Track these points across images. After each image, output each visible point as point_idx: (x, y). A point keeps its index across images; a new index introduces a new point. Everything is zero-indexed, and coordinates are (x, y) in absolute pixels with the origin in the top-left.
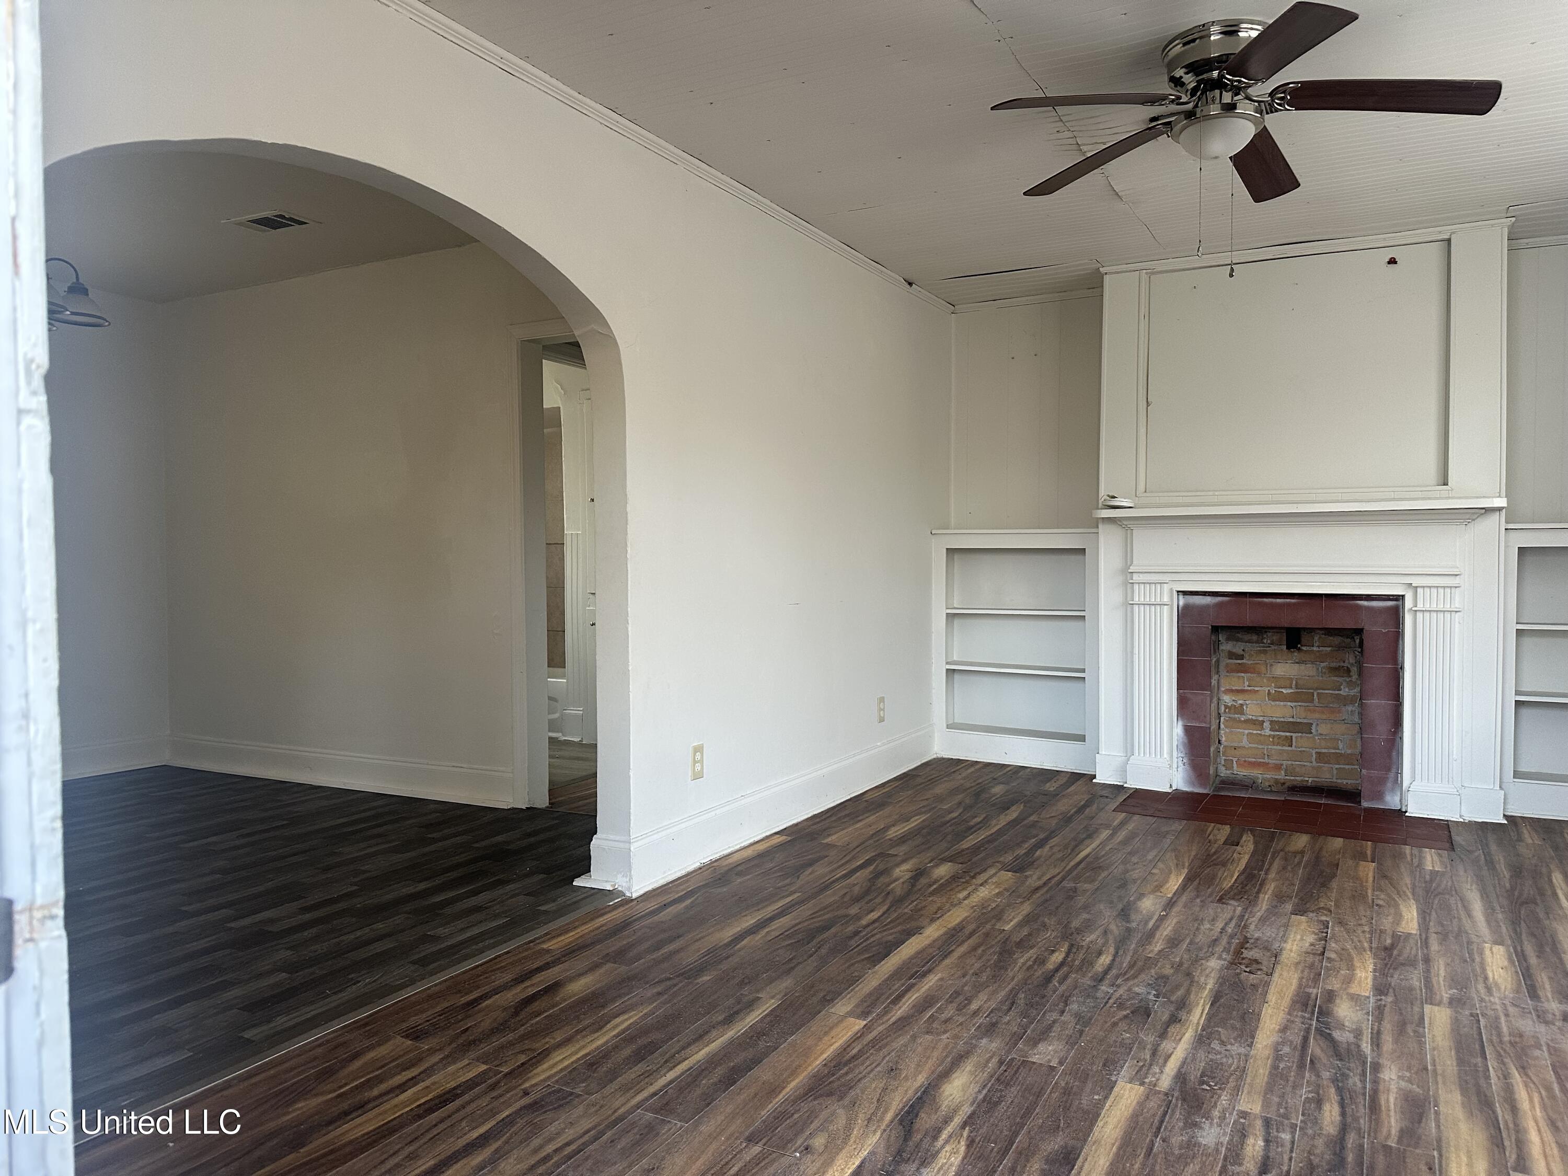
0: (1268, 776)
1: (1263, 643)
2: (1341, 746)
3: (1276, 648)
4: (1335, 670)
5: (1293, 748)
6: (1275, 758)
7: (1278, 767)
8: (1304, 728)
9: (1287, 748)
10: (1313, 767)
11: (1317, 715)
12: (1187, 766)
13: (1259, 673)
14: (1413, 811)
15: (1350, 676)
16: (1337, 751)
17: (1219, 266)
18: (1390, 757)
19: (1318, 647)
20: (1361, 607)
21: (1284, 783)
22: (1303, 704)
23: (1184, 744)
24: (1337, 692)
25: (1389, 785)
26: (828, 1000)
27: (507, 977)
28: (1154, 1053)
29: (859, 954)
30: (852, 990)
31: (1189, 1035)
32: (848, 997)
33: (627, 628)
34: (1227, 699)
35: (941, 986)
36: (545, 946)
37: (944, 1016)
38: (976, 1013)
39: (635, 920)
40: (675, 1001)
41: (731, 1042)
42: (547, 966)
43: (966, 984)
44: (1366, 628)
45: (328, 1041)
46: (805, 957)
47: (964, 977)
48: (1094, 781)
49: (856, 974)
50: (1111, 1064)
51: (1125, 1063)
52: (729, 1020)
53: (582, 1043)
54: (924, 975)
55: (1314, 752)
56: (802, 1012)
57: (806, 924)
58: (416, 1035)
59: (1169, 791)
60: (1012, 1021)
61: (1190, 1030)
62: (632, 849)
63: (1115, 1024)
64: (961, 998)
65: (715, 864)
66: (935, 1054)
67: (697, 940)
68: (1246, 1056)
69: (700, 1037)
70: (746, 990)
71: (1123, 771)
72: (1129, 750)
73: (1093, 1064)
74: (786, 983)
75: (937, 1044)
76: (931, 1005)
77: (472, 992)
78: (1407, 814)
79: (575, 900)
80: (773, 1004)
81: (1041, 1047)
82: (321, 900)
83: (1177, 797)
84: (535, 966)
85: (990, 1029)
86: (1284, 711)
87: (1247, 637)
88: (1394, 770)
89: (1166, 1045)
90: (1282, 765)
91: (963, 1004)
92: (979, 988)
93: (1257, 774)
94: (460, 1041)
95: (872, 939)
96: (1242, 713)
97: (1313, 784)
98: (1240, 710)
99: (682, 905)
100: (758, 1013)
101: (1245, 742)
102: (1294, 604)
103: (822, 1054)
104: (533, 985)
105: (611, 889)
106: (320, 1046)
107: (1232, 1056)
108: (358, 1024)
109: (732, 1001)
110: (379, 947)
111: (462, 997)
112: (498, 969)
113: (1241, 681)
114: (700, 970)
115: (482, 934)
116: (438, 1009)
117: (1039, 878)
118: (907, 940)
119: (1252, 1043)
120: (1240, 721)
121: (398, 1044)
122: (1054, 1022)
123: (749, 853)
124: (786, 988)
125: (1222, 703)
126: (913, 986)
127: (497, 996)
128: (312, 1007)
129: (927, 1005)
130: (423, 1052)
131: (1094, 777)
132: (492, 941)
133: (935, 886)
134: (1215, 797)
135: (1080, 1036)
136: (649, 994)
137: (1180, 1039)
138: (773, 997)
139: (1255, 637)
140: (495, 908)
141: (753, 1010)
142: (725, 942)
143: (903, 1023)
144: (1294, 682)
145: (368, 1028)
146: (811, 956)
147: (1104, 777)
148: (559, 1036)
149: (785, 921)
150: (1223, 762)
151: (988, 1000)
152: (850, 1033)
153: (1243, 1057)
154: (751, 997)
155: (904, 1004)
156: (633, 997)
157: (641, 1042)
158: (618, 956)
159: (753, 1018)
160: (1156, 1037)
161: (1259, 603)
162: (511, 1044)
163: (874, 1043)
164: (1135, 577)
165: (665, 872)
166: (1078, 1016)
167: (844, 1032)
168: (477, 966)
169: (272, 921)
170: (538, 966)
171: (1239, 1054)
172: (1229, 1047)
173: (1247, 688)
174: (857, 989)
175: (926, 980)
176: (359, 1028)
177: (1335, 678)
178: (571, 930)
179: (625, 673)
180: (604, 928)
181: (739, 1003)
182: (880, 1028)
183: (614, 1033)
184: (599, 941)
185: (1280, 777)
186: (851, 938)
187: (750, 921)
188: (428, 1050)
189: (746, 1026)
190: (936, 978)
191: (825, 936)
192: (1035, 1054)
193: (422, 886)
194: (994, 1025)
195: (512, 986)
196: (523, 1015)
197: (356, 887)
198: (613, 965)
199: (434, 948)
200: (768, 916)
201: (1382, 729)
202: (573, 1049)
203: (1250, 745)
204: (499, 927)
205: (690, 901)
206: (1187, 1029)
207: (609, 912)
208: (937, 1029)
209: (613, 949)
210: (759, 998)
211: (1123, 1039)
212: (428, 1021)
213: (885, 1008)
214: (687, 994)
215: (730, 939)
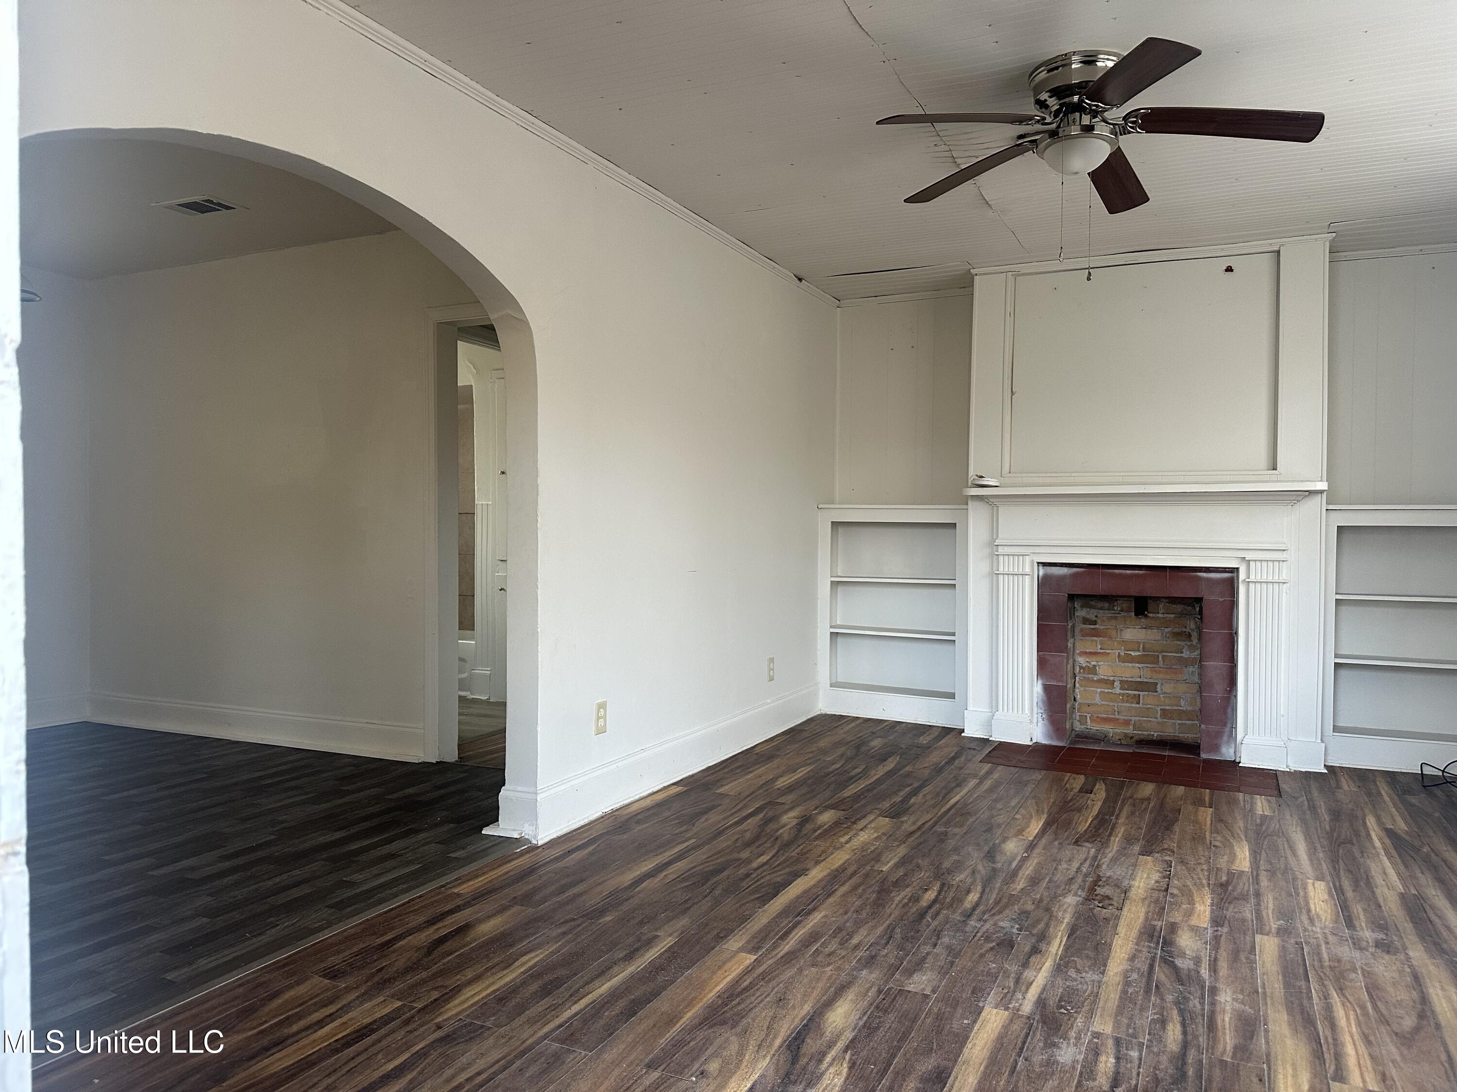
0: (1118, 731)
1: (1114, 610)
2: (1182, 703)
3: (1125, 614)
4: (1178, 635)
5: (1141, 705)
6: (1125, 714)
7: (1127, 723)
8: (1150, 687)
9: (1134, 705)
10: (1158, 723)
11: (1161, 676)
12: (1046, 722)
13: (1110, 638)
14: (1246, 761)
15: (1191, 641)
16: (1180, 708)
17: (1077, 270)
18: (1225, 713)
19: (1163, 613)
20: (1200, 578)
21: (1132, 738)
22: (1149, 665)
23: (1043, 702)
24: (1179, 655)
25: (1225, 738)
26: (721, 937)
27: (422, 919)
28: (1017, 981)
29: (751, 893)
30: (743, 928)
31: (1048, 964)
32: (740, 934)
33: (537, 593)
34: (1082, 660)
35: (826, 922)
36: (456, 890)
37: (827, 950)
38: (856, 947)
39: (542, 865)
40: (579, 940)
41: (632, 977)
42: (458, 909)
43: (847, 921)
44: (1205, 597)
45: (248, 982)
46: (700, 898)
47: (846, 913)
48: (963, 734)
49: (747, 913)
50: (978, 992)
51: (991, 991)
52: (630, 957)
53: (491, 980)
54: (809, 913)
55: (1159, 709)
56: (698, 948)
57: (701, 867)
58: (333, 974)
59: (1030, 744)
60: (890, 954)
61: (1050, 960)
62: (538, 799)
63: (982, 956)
64: (844, 933)
65: (616, 813)
66: (820, 985)
67: (599, 884)
68: (1099, 982)
69: (603, 973)
70: (645, 929)
71: (989, 724)
72: (994, 706)
73: (963, 991)
74: (683, 922)
75: (821, 976)
76: (816, 941)
77: (386, 933)
78: (1240, 765)
79: (484, 847)
80: (671, 941)
81: (916, 977)
82: (240, 849)
83: (1037, 749)
84: (447, 909)
85: (870, 962)
86: (1133, 672)
87: (1100, 605)
88: (1229, 725)
89: (1028, 974)
90: (1131, 720)
91: (845, 939)
92: (859, 924)
93: (1107, 728)
94: (376, 979)
95: (762, 881)
96: (1095, 674)
97: (1159, 738)
98: (1093, 670)
99: (586, 852)
100: (656, 950)
101: (1098, 700)
102: (1141, 575)
103: (716, 986)
104: (445, 926)
105: (518, 837)
106: (240, 986)
107: (1087, 983)
108: (277, 965)
109: (632, 939)
110: (295, 893)
111: (377, 938)
112: (411, 912)
113: (1093, 644)
114: (602, 912)
115: (395, 880)
116: (355, 949)
117: (914, 823)
118: (796, 880)
119: (1104, 970)
120: (1093, 681)
121: (316, 983)
122: (928, 954)
123: (648, 802)
124: (683, 926)
125: (1077, 664)
126: (799, 923)
127: (411, 937)
128: (233, 949)
129: (813, 940)
130: (340, 990)
131: (963, 731)
132: (405, 886)
133: (819, 832)
134: (1069, 749)
135: (951, 967)
136: (554, 934)
137: (1041, 968)
138: (670, 935)
139: (1106, 605)
140: (408, 855)
141: (652, 947)
142: (626, 885)
143: (791, 957)
144: (1142, 646)
145: (286, 969)
146: (706, 896)
147: (971, 731)
148: (469, 974)
149: (681, 865)
150: (1078, 718)
151: (868, 935)
152: (741, 967)
153: (1096, 984)
154: (650, 935)
155: (792, 939)
156: (540, 936)
157: (547, 978)
158: (526, 899)
159: (652, 954)
160: (1019, 966)
161: (1110, 573)
162: (424, 982)
163: (763, 976)
164: (1001, 549)
165: (569, 821)
166: (949, 949)
167: (737, 966)
168: (392, 909)
169: (192, 869)
170: (449, 908)
171: (1093, 981)
172: (1084, 975)
173: (1099, 651)
174: (748, 926)
175: (811, 917)
176: (278, 968)
177: (1178, 642)
178: (480, 876)
179: (534, 634)
180: (512, 873)
181: (639, 941)
182: (770, 962)
183: (522, 970)
184: (508, 885)
185: (1129, 732)
186: (743, 879)
187: (648, 866)
188: (345, 988)
189: (645, 962)
190: (821, 915)
191: (718, 878)
192: (910, 984)
193: (338, 835)
194: (873, 957)
195: (424, 928)
196: (436, 954)
197: (273, 837)
198: (519, 907)
199: (349, 893)
200: (667, 860)
201: (1219, 687)
202: (484, 985)
203: (1103, 703)
204: (412, 873)
205: (592, 847)
206: (1047, 959)
207: (516, 858)
208: (822, 962)
209: (520, 893)
210: (657, 937)
211: (990, 969)
212: (345, 961)
213: (774, 943)
214: (590, 933)
215: (629, 883)
